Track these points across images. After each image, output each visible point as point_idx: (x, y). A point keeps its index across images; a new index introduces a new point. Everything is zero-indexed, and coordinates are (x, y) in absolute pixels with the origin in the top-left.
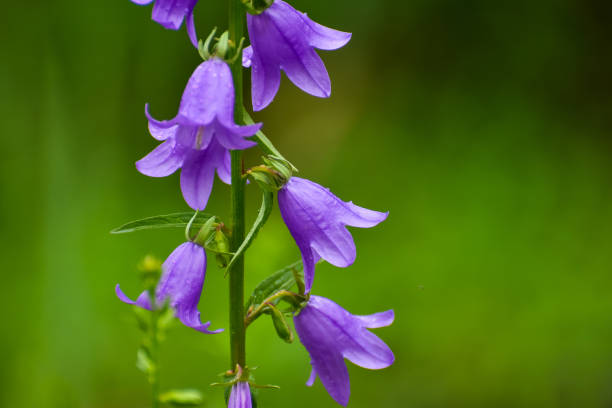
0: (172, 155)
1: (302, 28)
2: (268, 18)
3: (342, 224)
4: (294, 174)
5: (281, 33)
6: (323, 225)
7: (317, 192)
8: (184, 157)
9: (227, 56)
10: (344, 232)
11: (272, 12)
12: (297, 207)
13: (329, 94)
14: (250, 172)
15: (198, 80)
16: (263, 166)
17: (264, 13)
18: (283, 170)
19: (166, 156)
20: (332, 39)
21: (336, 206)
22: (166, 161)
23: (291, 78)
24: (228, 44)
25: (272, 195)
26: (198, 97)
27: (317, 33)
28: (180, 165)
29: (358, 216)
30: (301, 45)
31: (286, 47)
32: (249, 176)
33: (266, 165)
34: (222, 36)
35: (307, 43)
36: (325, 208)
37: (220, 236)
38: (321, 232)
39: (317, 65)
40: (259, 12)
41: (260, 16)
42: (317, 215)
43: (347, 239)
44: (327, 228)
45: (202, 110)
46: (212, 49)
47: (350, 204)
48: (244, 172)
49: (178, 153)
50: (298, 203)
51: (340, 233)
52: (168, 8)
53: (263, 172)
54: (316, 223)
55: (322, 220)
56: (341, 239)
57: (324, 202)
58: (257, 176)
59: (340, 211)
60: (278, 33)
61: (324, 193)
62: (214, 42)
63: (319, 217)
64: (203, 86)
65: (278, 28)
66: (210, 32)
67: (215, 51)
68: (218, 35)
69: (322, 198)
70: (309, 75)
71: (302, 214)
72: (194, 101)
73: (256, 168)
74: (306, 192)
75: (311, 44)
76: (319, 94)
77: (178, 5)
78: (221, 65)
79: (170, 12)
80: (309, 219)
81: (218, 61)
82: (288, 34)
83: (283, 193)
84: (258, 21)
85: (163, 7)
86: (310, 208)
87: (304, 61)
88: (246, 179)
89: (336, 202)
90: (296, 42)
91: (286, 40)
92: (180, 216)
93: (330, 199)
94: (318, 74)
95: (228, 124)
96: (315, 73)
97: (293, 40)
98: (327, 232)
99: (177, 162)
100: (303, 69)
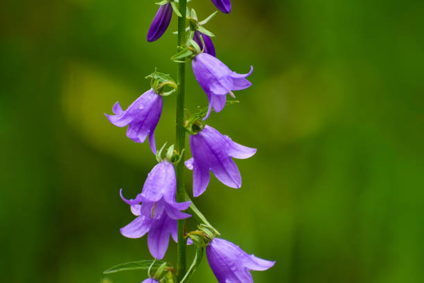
0: (143, 225)
1: (224, 144)
2: (202, 137)
3: (246, 268)
4: (217, 236)
5: (210, 147)
6: (233, 269)
7: (230, 248)
8: (150, 225)
9: (173, 160)
10: (247, 274)
11: (204, 134)
12: (218, 257)
13: (240, 186)
14: (188, 234)
15: (153, 175)
16: (197, 231)
17: (198, 134)
18: (209, 234)
19: (140, 225)
20: (244, 153)
21: (243, 257)
22: (140, 228)
23: (217, 176)
24: (174, 153)
25: (202, 249)
26: (152, 185)
27: (234, 149)
28: (148, 230)
29: (257, 264)
30: (222, 155)
31: (213, 156)
32: (188, 237)
33: (200, 230)
34: (170, 147)
35: (227, 154)
36: (235, 258)
37: (170, 275)
38: (232, 272)
39: (233, 168)
40: (195, 134)
41: (196, 136)
42: (230, 262)
43: (248, 278)
44: (237, 270)
45: (154, 193)
46: (164, 156)
47: (253, 256)
48: (185, 235)
49: (146, 223)
50: (218, 255)
51: (244, 273)
52: (137, 130)
53: (198, 235)
54: (229, 268)
55: (233, 265)
56: (245, 277)
57: (235, 254)
58: (193, 237)
59: (245, 260)
60: (208, 147)
61: (235, 249)
62: (165, 152)
63: (231, 264)
64: (156, 178)
65: (207, 144)
66: (163, 145)
67: (165, 157)
68: (167, 147)
69: (233, 252)
70: (228, 174)
71: (220, 261)
72: (150, 187)
73: (193, 232)
74: (223, 247)
75: (230, 155)
76: (233, 186)
77: (143, 128)
78: (168, 166)
79: (138, 132)
80: (224, 264)
81: (167, 163)
82: (214, 148)
83: (209, 248)
84: (195, 139)
85: (133, 129)
86: (225, 258)
87: (225, 165)
88: (187, 239)
89: (242, 254)
90: (219, 153)
91: (213, 152)
92: (146, 262)
93: (238, 252)
94: (234, 174)
95: (171, 202)
96: (232, 173)
97: (218, 151)
98: (236, 273)
99: (146, 229)
100: (224, 170)
